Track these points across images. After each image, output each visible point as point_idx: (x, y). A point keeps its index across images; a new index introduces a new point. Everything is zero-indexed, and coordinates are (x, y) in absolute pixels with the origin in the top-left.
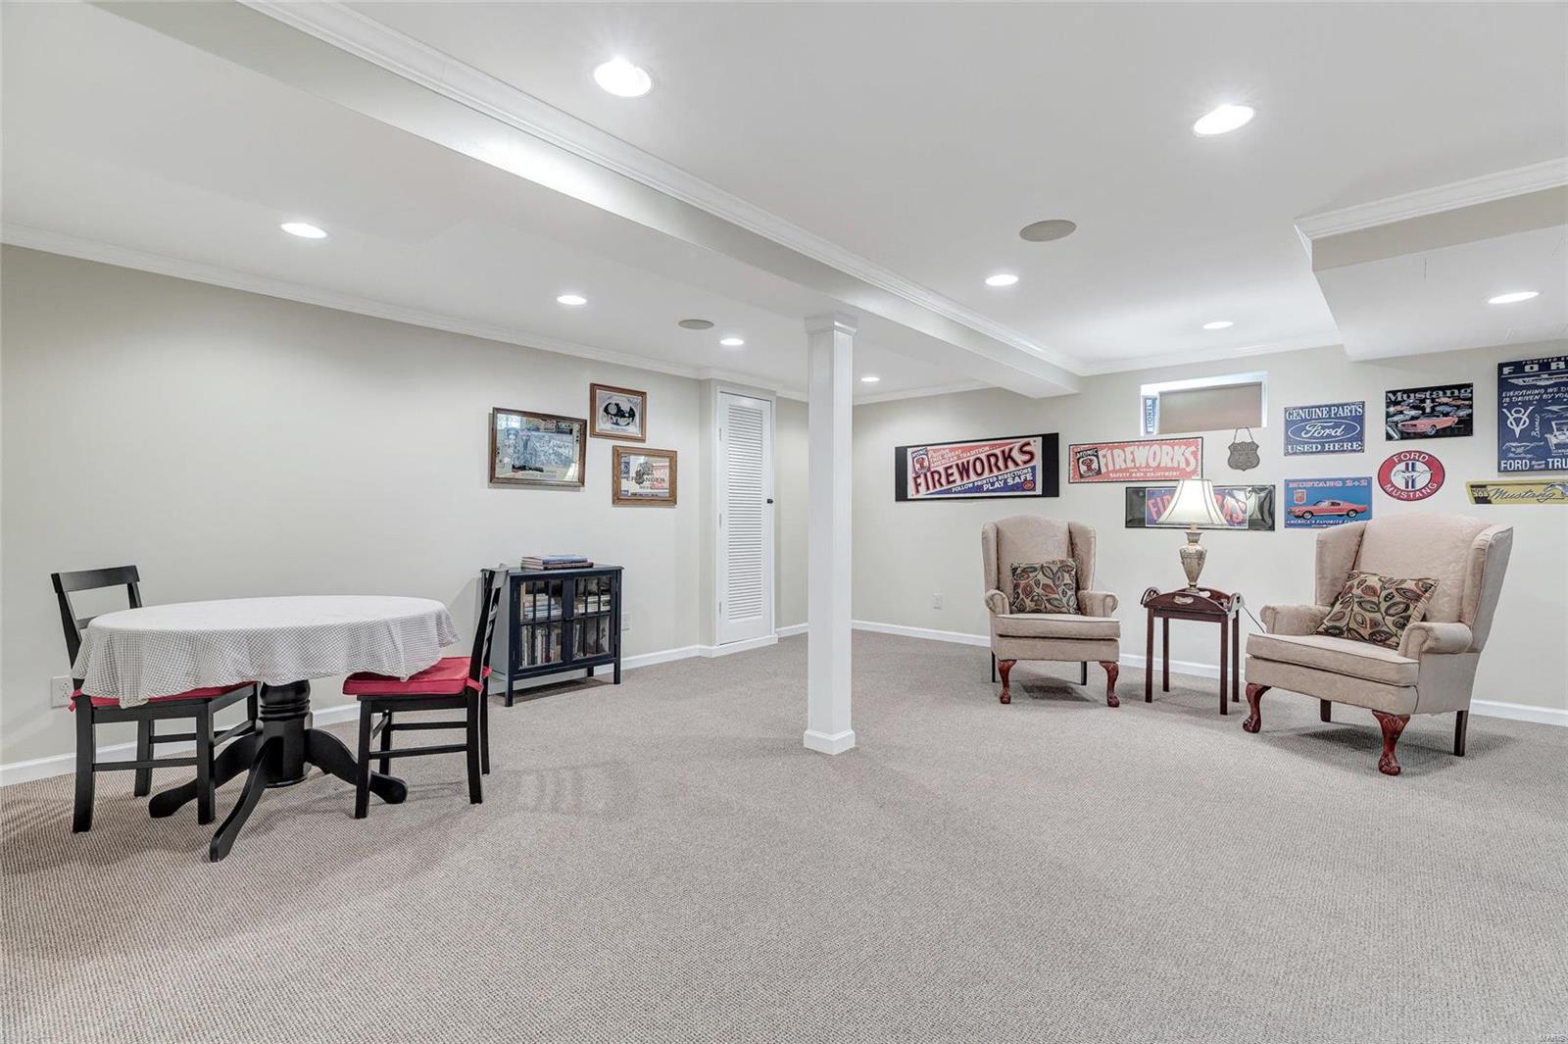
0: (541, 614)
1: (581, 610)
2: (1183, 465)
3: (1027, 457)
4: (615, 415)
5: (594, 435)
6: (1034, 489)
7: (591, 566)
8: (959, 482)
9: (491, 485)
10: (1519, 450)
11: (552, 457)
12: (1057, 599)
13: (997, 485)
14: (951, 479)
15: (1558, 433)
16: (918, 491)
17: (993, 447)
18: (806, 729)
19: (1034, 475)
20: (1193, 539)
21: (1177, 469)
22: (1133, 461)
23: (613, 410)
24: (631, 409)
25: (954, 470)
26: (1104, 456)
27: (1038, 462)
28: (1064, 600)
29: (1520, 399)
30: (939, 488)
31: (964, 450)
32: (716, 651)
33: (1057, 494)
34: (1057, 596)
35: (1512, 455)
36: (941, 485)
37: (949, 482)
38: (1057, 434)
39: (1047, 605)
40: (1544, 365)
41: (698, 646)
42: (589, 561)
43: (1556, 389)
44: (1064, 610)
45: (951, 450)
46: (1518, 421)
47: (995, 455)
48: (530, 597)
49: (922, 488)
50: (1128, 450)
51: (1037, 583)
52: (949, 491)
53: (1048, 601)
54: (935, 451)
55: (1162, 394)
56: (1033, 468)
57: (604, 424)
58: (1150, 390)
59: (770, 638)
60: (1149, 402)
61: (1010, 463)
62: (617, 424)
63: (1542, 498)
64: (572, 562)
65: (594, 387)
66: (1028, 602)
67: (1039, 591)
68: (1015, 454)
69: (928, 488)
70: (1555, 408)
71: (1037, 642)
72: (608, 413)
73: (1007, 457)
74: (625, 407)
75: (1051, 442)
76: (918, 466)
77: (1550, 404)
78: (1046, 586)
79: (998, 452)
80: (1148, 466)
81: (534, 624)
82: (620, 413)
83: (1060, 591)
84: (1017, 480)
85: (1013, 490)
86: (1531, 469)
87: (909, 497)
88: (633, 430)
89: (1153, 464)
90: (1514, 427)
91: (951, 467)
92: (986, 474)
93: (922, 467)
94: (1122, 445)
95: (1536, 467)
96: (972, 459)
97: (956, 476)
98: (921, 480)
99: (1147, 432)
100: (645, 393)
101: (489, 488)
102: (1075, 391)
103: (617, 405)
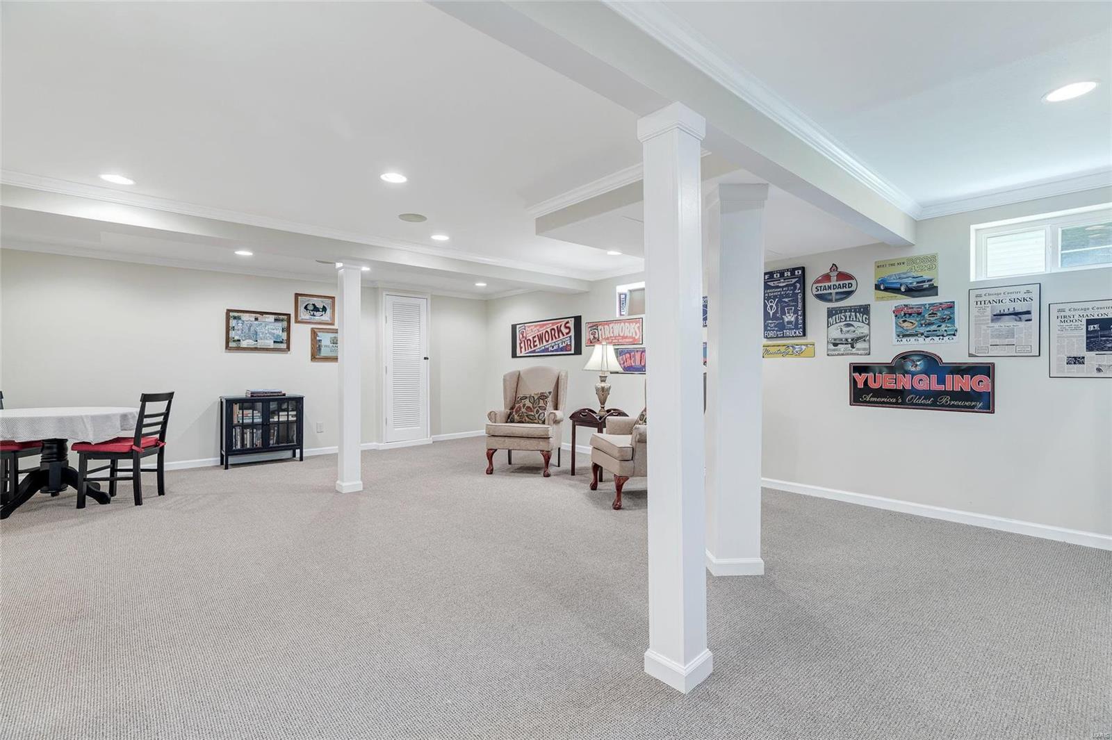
0: (248, 421)
1: (276, 419)
2: (634, 335)
3: (567, 331)
4: (312, 311)
5: (297, 321)
6: (570, 350)
7: (284, 395)
8: (538, 346)
9: (227, 351)
10: (773, 325)
11: (268, 335)
12: (532, 415)
13: (555, 348)
14: (535, 344)
15: (787, 315)
16: (521, 352)
17: (553, 324)
18: (337, 479)
19: (571, 342)
20: (603, 379)
21: (632, 337)
22: (613, 333)
23: (311, 307)
24: (324, 307)
25: (536, 339)
26: (601, 330)
27: (572, 334)
28: (537, 416)
29: (772, 294)
30: (530, 350)
31: (542, 326)
32: (382, 446)
33: (581, 354)
34: (532, 414)
35: (769, 328)
36: (531, 348)
37: (535, 346)
38: (580, 316)
39: (526, 418)
40: (782, 273)
41: (375, 443)
42: (283, 392)
43: (786, 288)
44: (536, 421)
45: (536, 326)
46: (771, 307)
47: (554, 329)
48: (241, 412)
49: (523, 350)
50: (611, 326)
51: (524, 405)
52: (534, 352)
53: (527, 416)
54: (529, 327)
55: (631, 291)
56: (570, 337)
57: (304, 315)
58: (622, 289)
59: (427, 440)
60: (623, 296)
61: (561, 335)
62: (314, 315)
63: (785, 354)
64: (272, 393)
65: (297, 295)
66: (516, 417)
67: (524, 410)
68: (563, 328)
69: (525, 350)
70: (786, 300)
71: (506, 439)
72: (307, 310)
73: (559, 331)
74: (320, 306)
75: (578, 320)
76: (521, 336)
77: (784, 298)
78: (528, 407)
79: (555, 327)
80: (619, 336)
81: (244, 426)
82: (316, 309)
83: (535, 410)
84: (564, 345)
85: (562, 351)
86: (777, 337)
87: (518, 355)
88: (326, 317)
89: (622, 335)
90: (769, 311)
91: (535, 337)
92: (550, 341)
93: (523, 337)
94: (608, 323)
95: (779, 336)
96: (544, 332)
97: (537, 343)
98: (522, 345)
99: (621, 315)
100: (334, 297)
101: (226, 352)
102: (587, 290)
103: (314, 305)
